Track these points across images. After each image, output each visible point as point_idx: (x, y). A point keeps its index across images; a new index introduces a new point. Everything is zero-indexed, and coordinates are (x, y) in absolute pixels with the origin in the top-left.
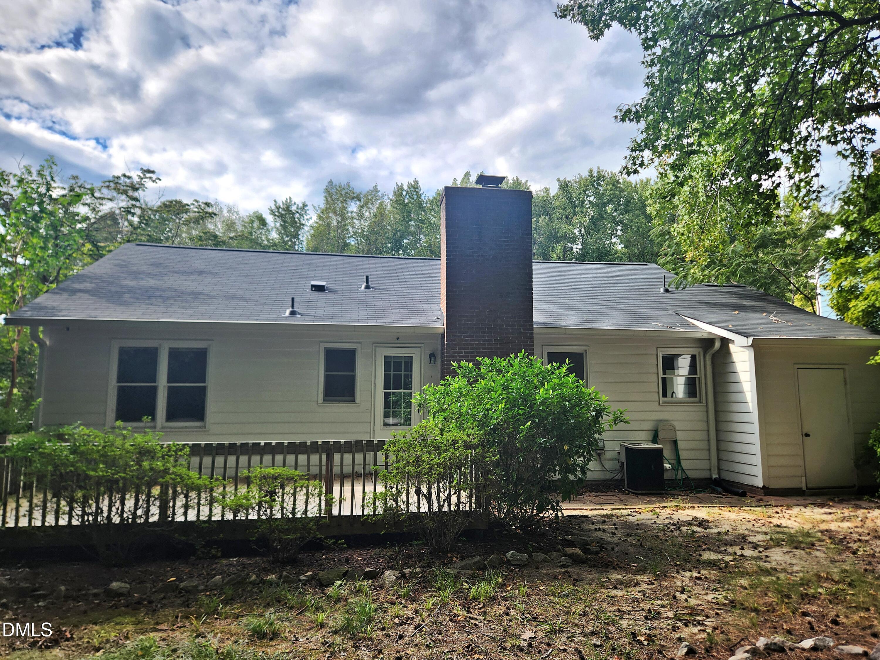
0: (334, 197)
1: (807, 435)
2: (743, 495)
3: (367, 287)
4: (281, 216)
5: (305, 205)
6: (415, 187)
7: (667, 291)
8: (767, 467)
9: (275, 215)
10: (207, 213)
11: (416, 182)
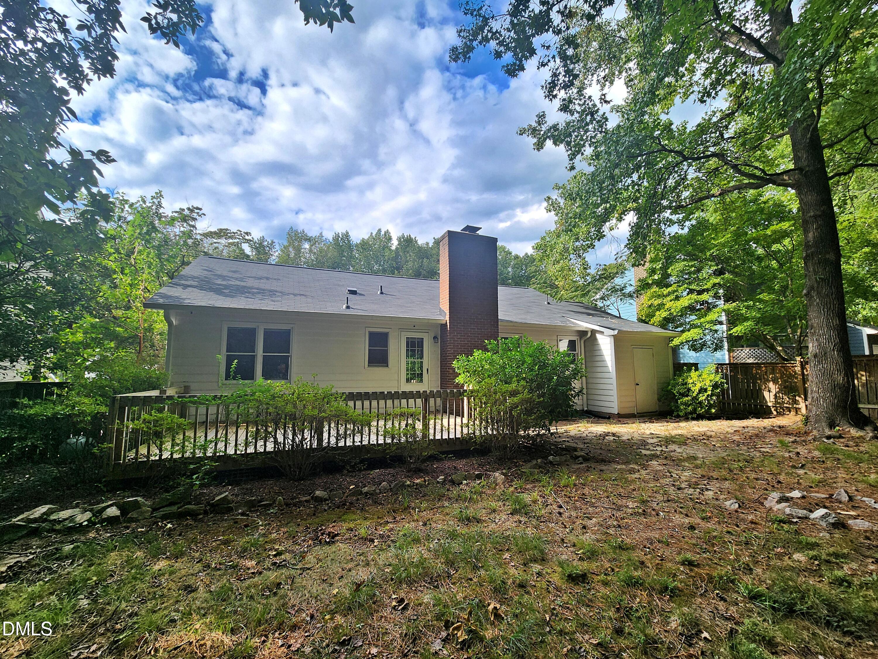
0: (293, 238)
1: (637, 384)
2: (609, 418)
3: (382, 293)
4: (256, 248)
5: (273, 242)
6: (347, 235)
7: (549, 303)
8: (620, 402)
9: (252, 247)
10: (246, 239)
11: (347, 233)
